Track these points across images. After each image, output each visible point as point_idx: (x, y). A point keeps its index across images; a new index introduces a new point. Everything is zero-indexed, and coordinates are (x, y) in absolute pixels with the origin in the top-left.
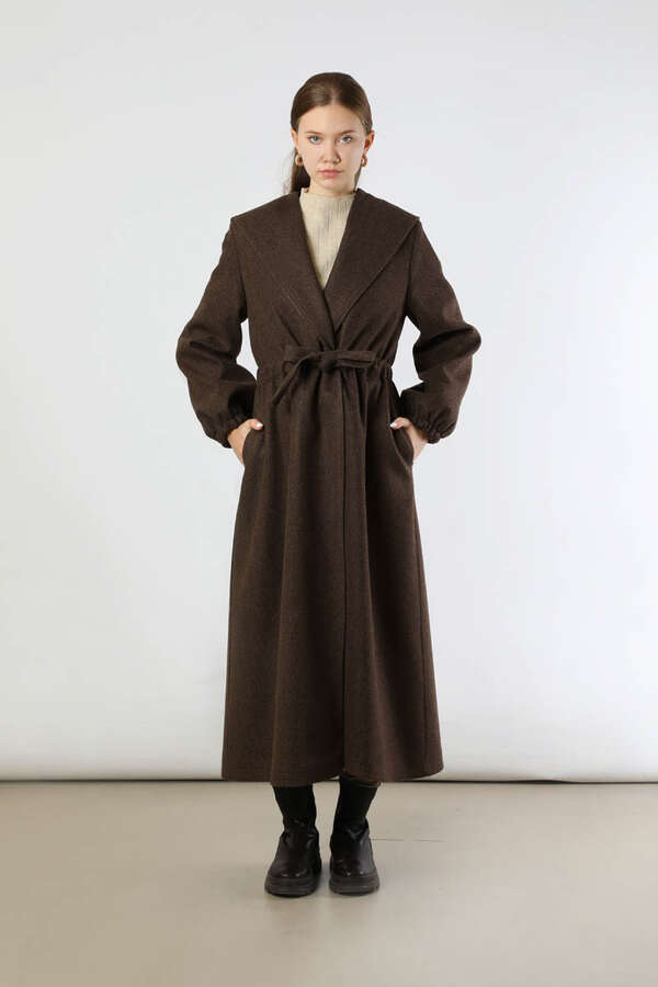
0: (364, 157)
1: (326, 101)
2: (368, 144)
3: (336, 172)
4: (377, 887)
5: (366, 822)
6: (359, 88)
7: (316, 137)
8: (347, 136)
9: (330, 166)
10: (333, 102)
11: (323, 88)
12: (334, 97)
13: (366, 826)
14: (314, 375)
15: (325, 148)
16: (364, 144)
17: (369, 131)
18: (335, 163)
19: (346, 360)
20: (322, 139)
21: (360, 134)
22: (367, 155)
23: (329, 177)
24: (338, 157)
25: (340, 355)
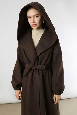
3: (35, 25)
14: (32, 71)
25: (38, 67)
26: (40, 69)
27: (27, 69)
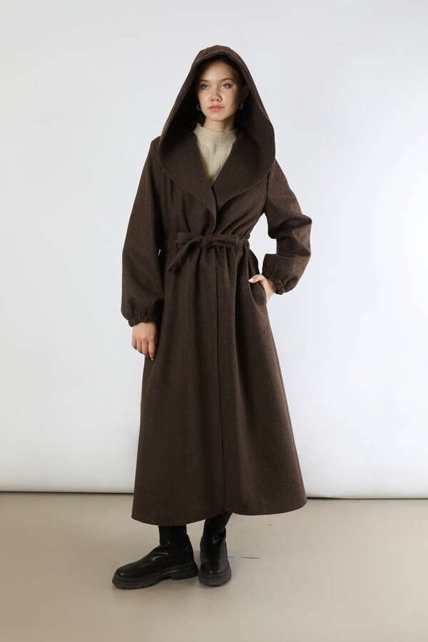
3: (219, 108)
5: (225, 530)
8: (226, 83)
18: (218, 101)
19: (219, 241)
23: (214, 112)
24: (220, 97)
25: (215, 238)
26: (222, 245)
27: (178, 250)
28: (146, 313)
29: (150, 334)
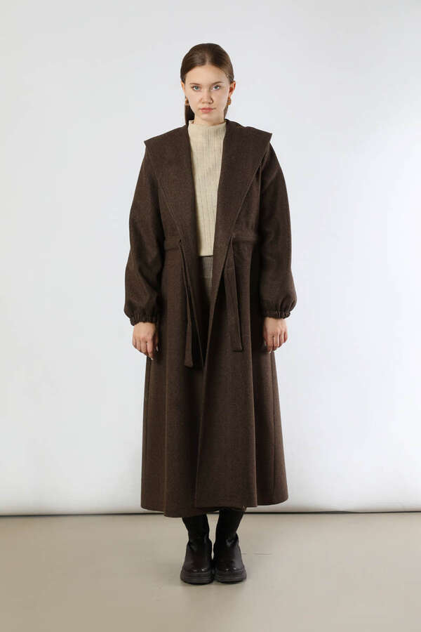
0: (229, 98)
1: (203, 63)
2: (231, 90)
3: (210, 109)
4: (245, 578)
5: (236, 535)
6: (225, 53)
7: (196, 87)
8: (217, 86)
9: (206, 106)
10: (207, 62)
11: (200, 54)
12: (208, 60)
13: (236, 538)
15: (203, 94)
16: (229, 90)
17: (231, 81)
18: (210, 103)
20: (201, 88)
21: (225, 84)
22: (231, 98)
23: (206, 113)
24: (212, 99)
28: (145, 314)
29: (148, 334)
